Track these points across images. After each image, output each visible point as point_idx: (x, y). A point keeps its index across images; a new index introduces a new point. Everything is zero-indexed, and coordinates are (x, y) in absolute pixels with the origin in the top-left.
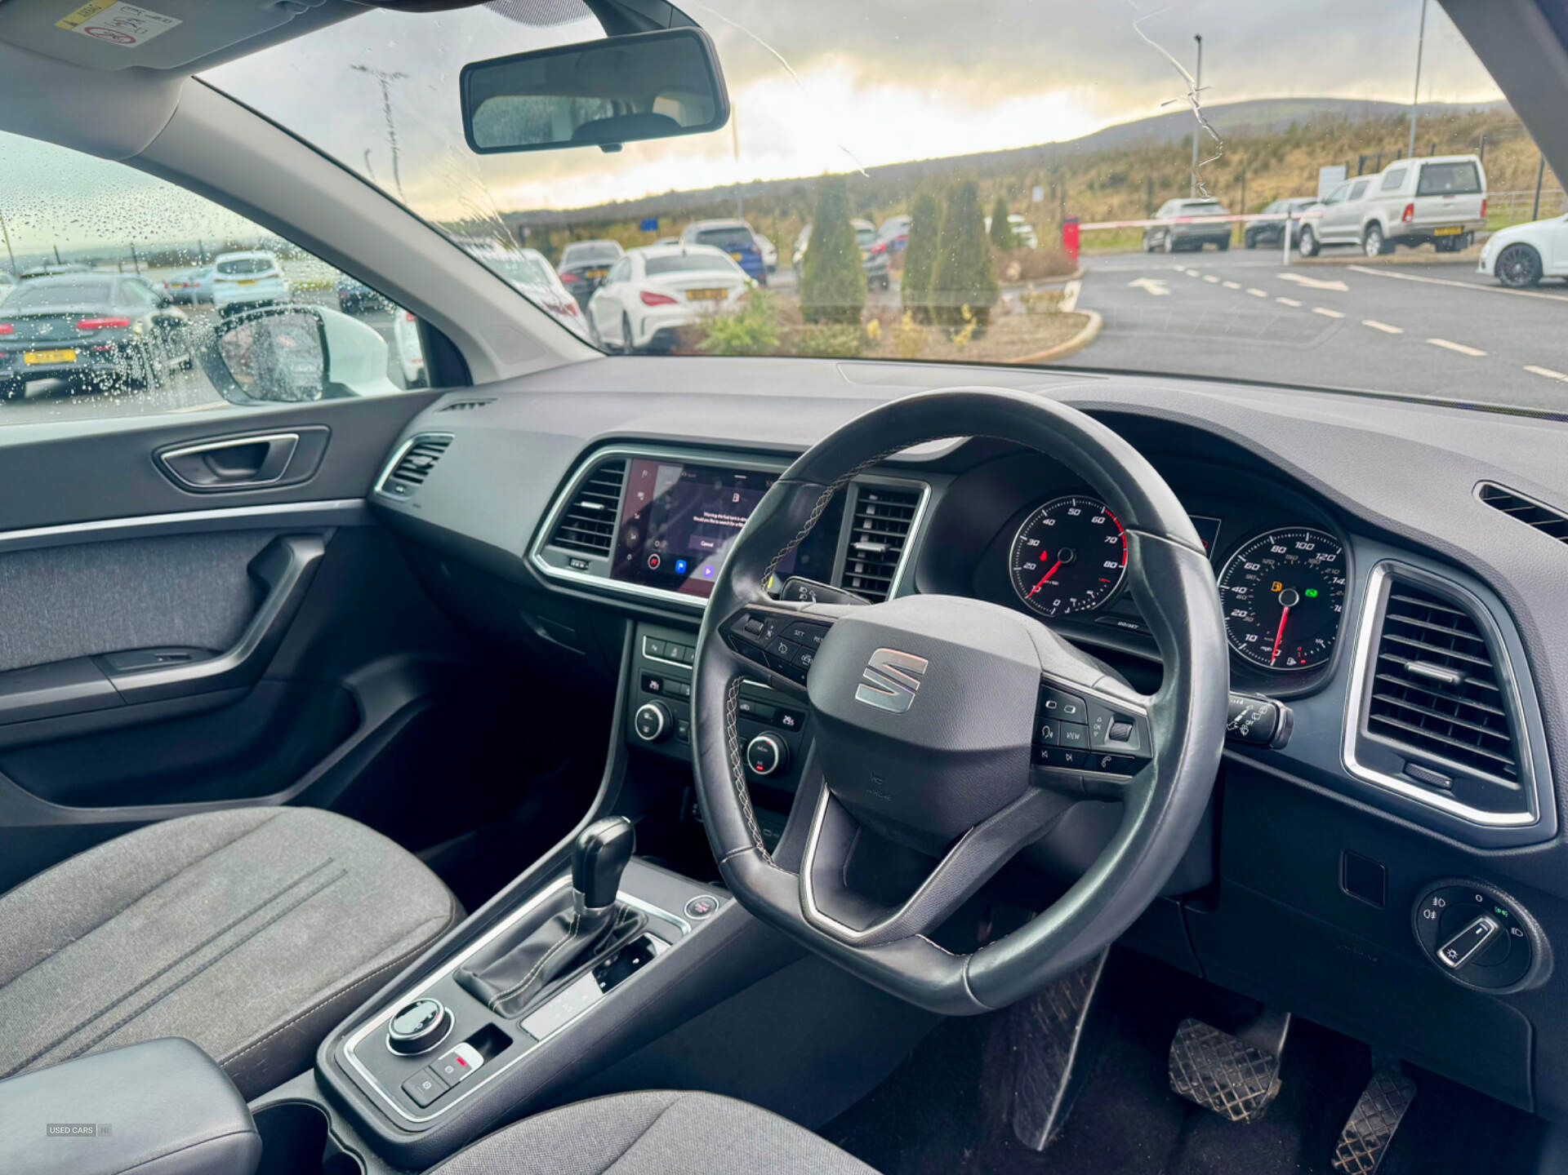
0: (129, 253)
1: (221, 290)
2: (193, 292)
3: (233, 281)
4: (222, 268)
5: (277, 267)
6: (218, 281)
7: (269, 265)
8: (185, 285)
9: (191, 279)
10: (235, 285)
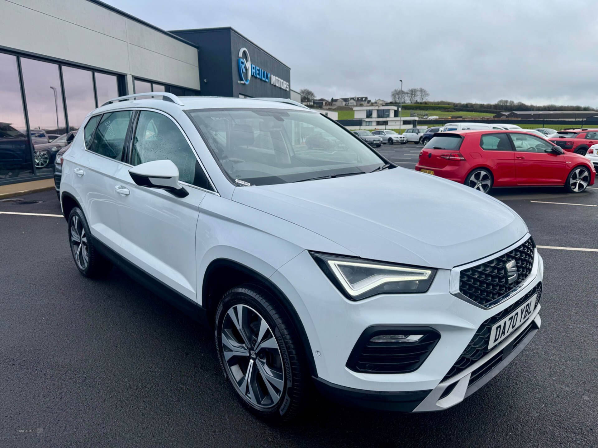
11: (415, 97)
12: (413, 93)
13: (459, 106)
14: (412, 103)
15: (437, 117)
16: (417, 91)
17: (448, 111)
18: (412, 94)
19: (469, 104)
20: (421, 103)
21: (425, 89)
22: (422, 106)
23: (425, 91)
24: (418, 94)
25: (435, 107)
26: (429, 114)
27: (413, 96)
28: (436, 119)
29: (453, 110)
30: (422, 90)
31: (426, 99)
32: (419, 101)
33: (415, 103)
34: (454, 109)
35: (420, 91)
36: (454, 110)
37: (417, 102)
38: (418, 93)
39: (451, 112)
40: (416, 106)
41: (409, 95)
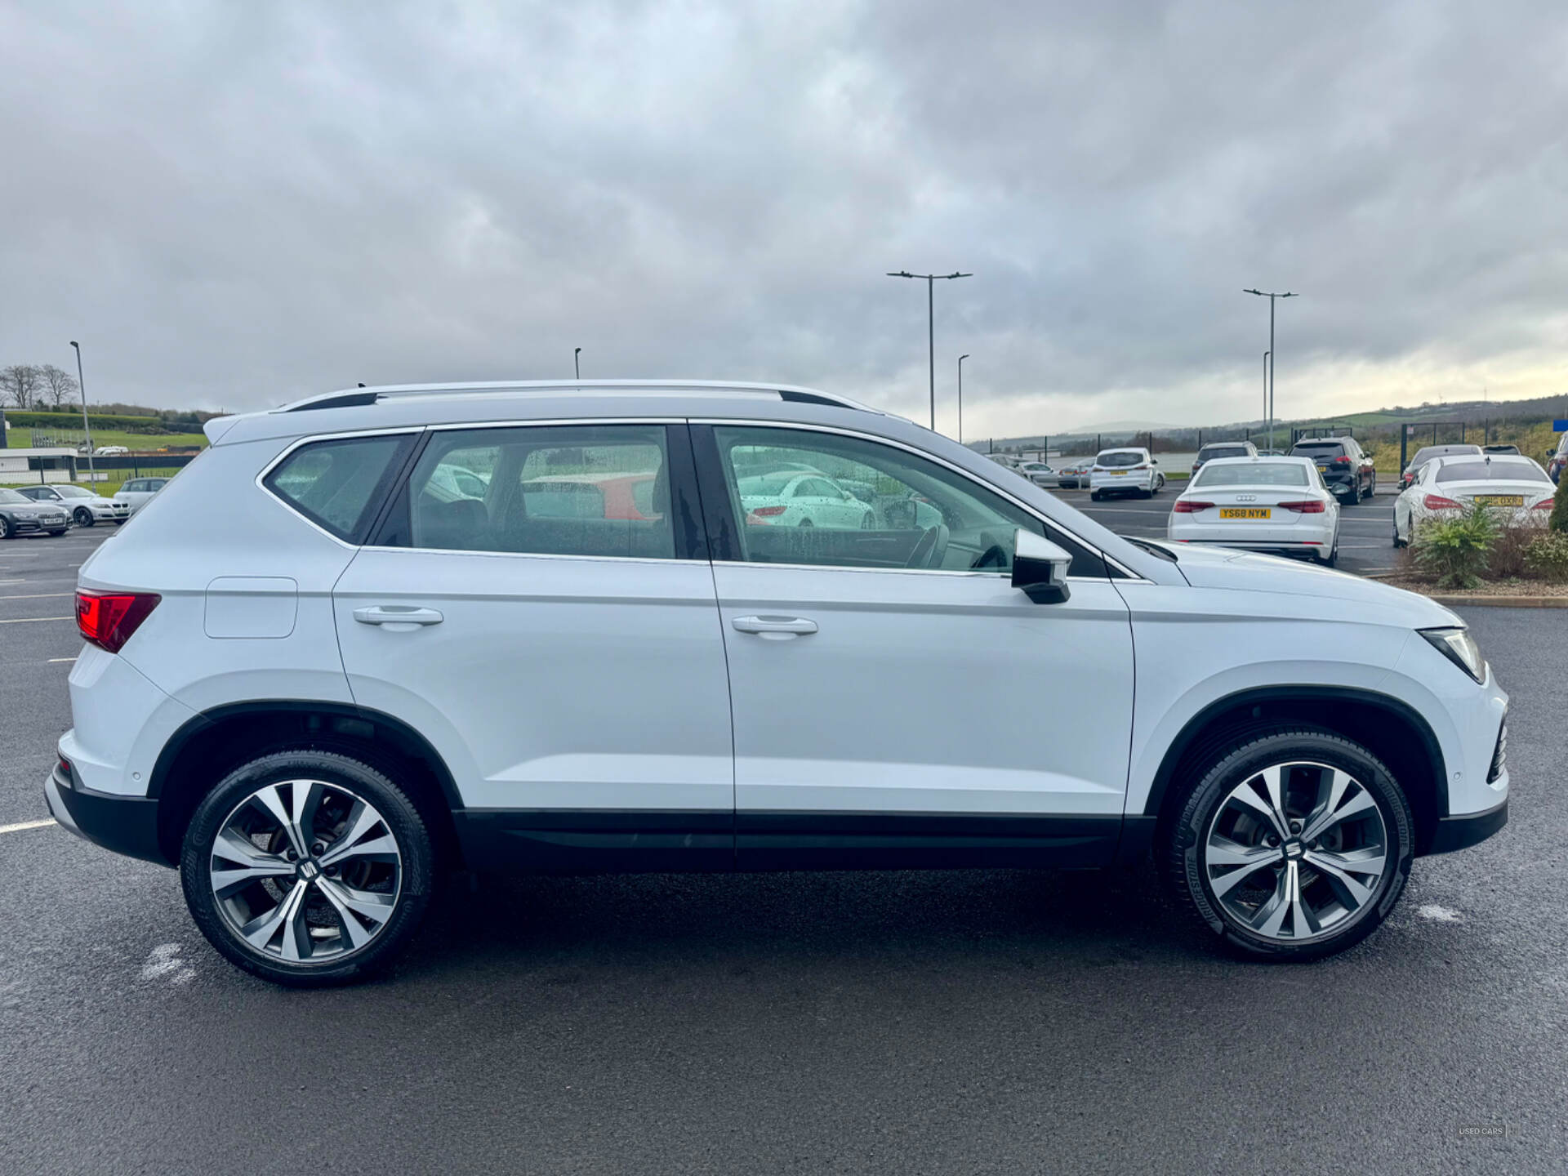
0: (1042, 444)
1: (1097, 478)
2: (1080, 478)
3: (1107, 471)
4: (1102, 461)
5: (1147, 459)
6: (1096, 470)
7: (1140, 458)
8: (1076, 472)
9: (1080, 467)
10: (1108, 474)
11: (34, 392)
12: (25, 379)
13: (171, 418)
14: (24, 407)
15: (125, 449)
16: (38, 373)
17: (147, 433)
18: (20, 383)
19: (199, 412)
20: (56, 409)
21: (62, 369)
22: (62, 417)
23: (63, 375)
24: (43, 383)
25: (104, 420)
26: (97, 439)
27: (26, 386)
28: (122, 453)
29: (161, 429)
30: (51, 373)
31: (73, 398)
32: (48, 401)
33: (36, 409)
34: (164, 427)
35: (46, 374)
36: (164, 430)
37: (41, 405)
38: (42, 380)
39: (156, 434)
40: (42, 416)
41: (10, 384)
